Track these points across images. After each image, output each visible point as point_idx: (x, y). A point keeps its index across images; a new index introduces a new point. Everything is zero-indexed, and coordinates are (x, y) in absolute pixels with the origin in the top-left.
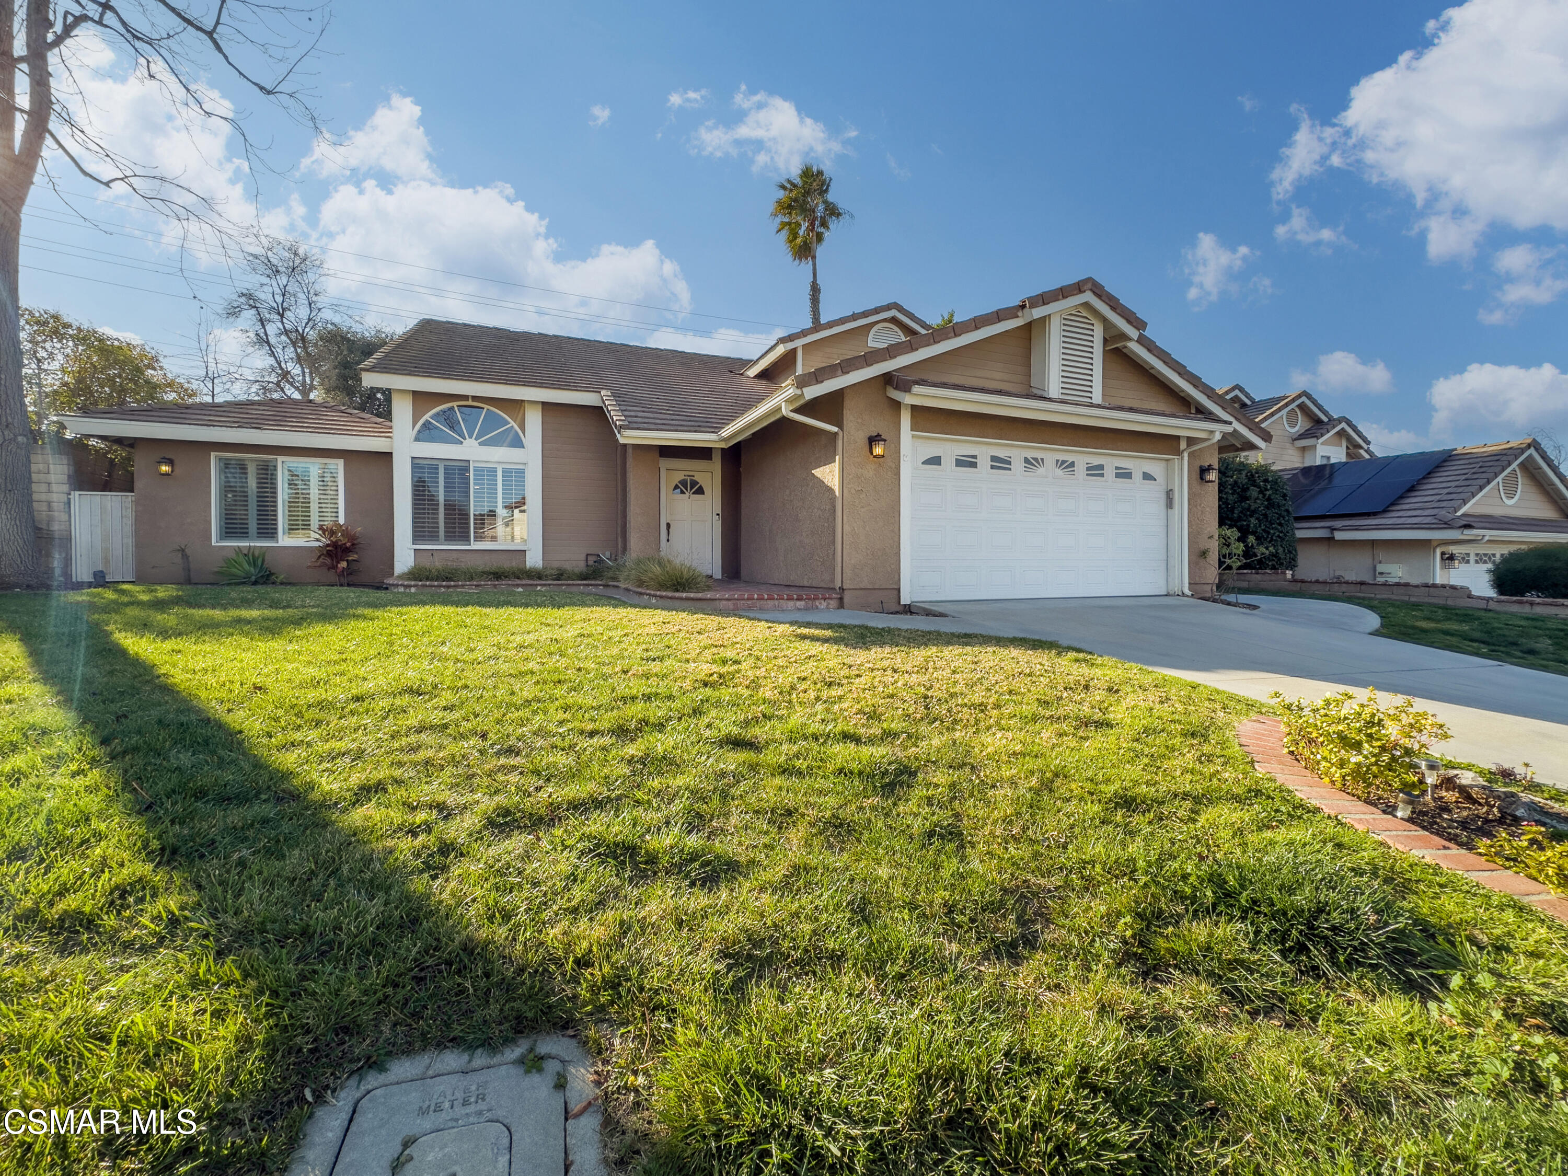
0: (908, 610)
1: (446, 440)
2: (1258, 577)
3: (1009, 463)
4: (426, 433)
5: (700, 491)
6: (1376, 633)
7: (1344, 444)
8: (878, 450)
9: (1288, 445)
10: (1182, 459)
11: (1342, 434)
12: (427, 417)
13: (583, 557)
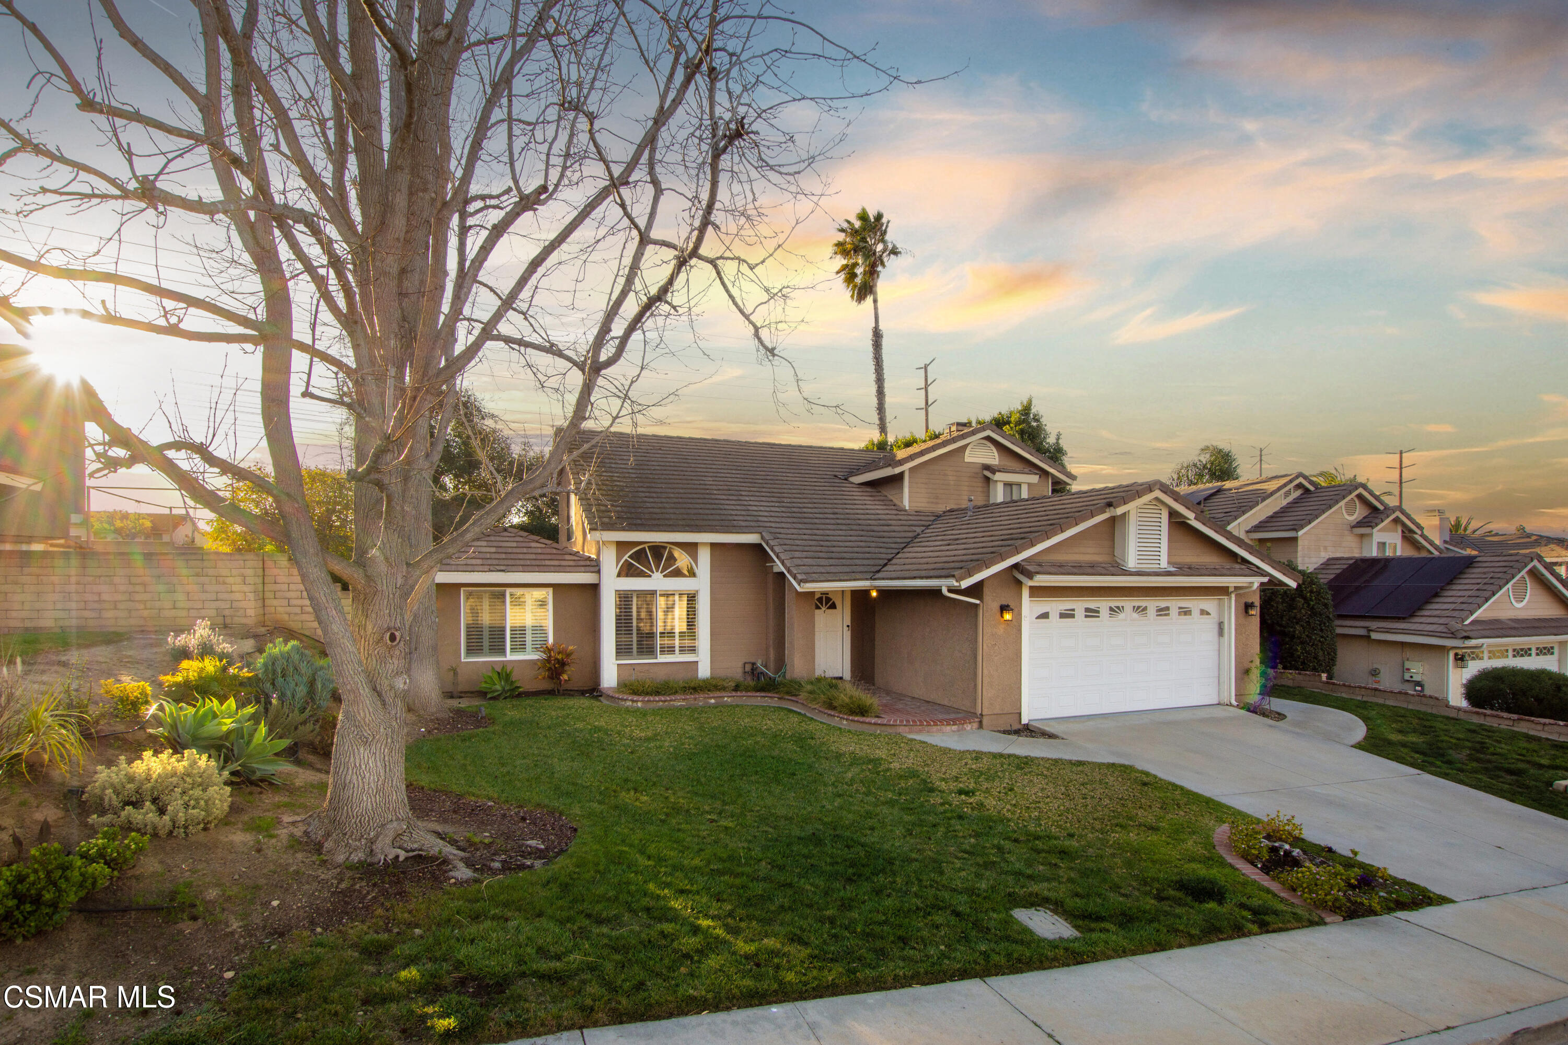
0: (1028, 731)
1: (641, 574)
2: (1301, 677)
3: (1098, 612)
4: (627, 571)
5: (833, 606)
6: (1359, 746)
7: (1399, 529)
8: (1008, 616)
9: (1346, 533)
10: (1230, 599)
11: (1396, 521)
12: (626, 557)
13: (740, 664)
